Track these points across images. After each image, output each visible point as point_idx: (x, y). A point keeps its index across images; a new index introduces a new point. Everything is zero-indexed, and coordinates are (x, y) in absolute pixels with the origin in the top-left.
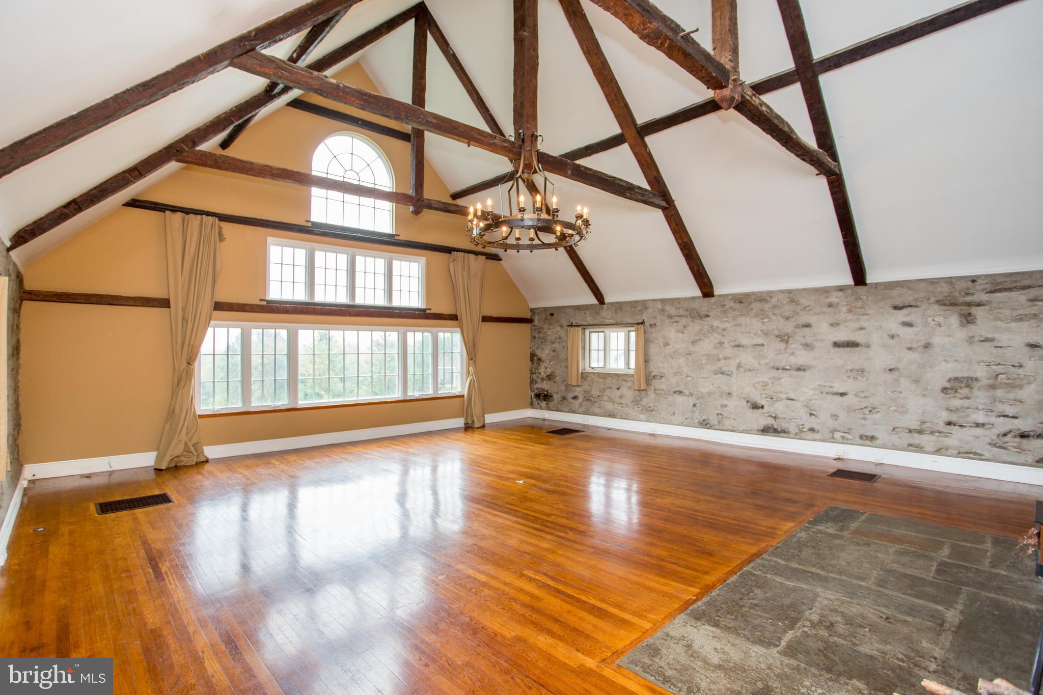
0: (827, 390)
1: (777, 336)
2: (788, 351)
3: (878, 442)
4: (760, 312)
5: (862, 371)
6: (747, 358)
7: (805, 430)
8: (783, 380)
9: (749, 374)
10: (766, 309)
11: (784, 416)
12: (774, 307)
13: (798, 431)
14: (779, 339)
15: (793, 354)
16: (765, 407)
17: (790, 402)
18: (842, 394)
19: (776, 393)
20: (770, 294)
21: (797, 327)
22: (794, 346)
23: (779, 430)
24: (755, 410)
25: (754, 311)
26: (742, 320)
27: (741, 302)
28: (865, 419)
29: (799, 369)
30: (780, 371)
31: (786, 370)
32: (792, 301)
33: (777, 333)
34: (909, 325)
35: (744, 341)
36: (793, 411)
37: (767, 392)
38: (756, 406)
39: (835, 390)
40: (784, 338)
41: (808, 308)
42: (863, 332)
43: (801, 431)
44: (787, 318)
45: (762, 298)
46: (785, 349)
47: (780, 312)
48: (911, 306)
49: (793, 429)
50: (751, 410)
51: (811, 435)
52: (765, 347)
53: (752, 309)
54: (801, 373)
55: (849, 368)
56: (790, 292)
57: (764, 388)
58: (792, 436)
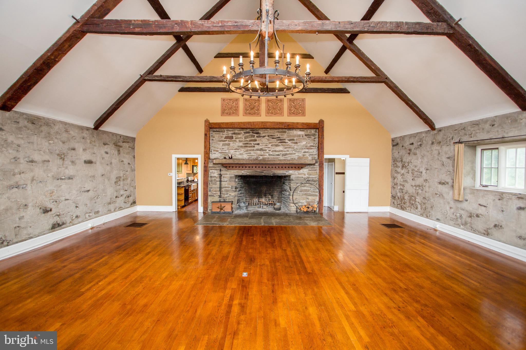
0: (83, 189)
1: (58, 155)
2: (64, 166)
3: (100, 213)
4: (47, 135)
5: (94, 176)
6: (39, 172)
7: (74, 218)
8: (62, 187)
9: (41, 185)
10: (52, 133)
11: (64, 213)
12: (57, 132)
13: (71, 221)
14: (59, 157)
15: (66, 168)
16: (53, 210)
17: (67, 202)
18: (88, 191)
19: (59, 197)
20: (55, 122)
21: (69, 149)
22: (67, 162)
23: (61, 224)
24: (46, 214)
25: (43, 133)
26: (34, 138)
27: (33, 123)
28: (95, 203)
29: (69, 178)
30: (59, 180)
31: (63, 179)
32: (66, 131)
33: (58, 152)
34: (107, 153)
35: (36, 157)
36: (68, 207)
37: (53, 197)
38: (46, 211)
39: (86, 189)
40: (62, 157)
41: (74, 138)
42: (94, 155)
43: (73, 220)
44: (64, 143)
45: (48, 123)
46: (63, 164)
47: (60, 137)
48: (107, 144)
49: (68, 220)
50: (43, 215)
51: (76, 221)
52: (50, 163)
53: (42, 132)
54: (70, 180)
55: (90, 175)
56: (66, 124)
57: (51, 195)
58: (68, 225)
